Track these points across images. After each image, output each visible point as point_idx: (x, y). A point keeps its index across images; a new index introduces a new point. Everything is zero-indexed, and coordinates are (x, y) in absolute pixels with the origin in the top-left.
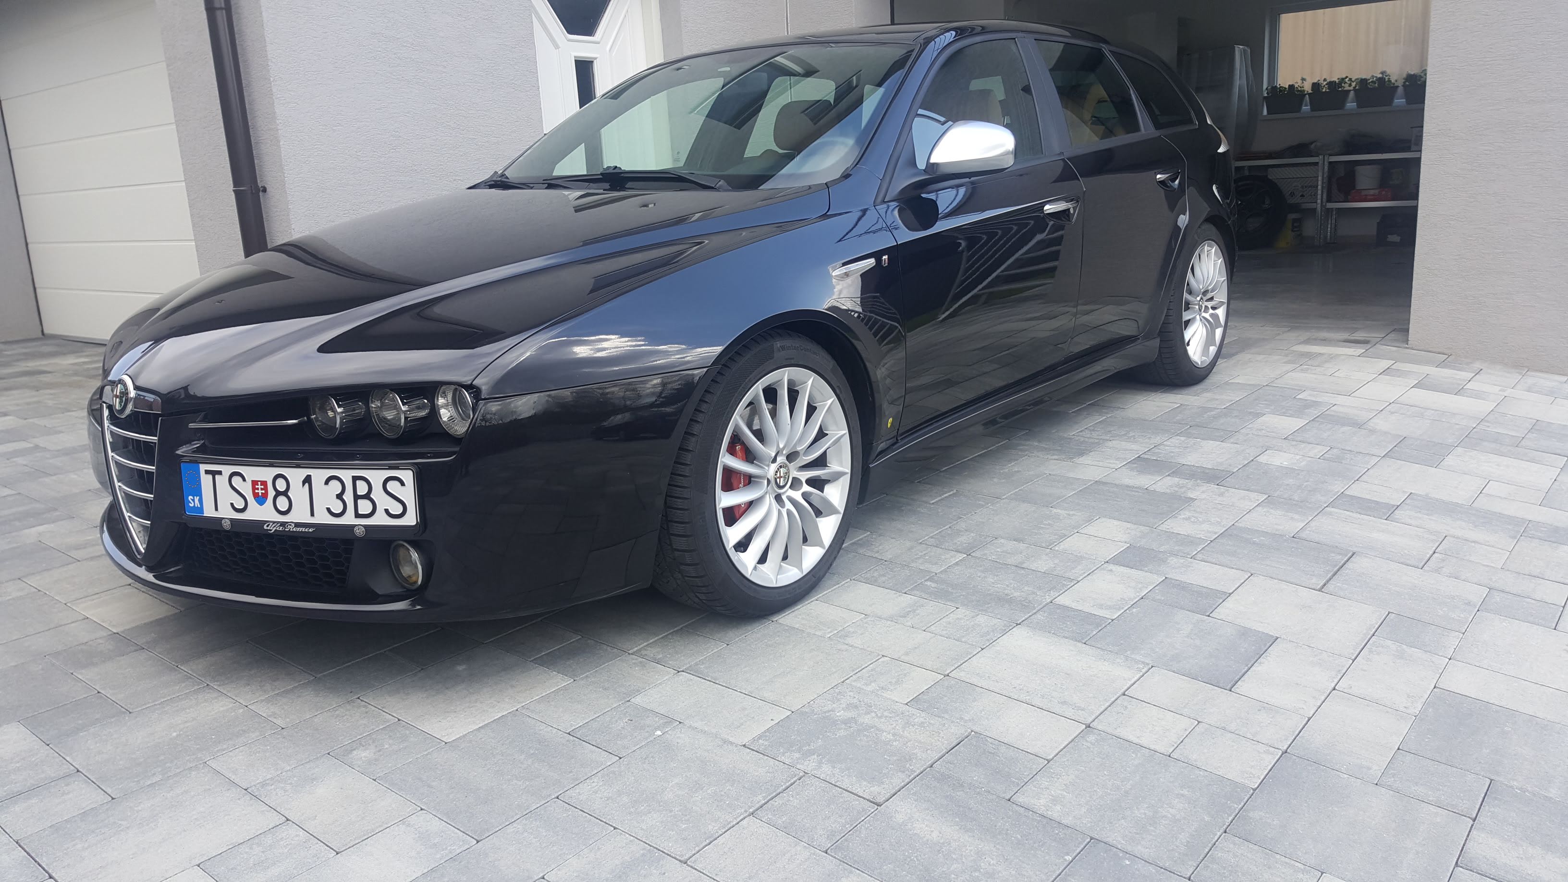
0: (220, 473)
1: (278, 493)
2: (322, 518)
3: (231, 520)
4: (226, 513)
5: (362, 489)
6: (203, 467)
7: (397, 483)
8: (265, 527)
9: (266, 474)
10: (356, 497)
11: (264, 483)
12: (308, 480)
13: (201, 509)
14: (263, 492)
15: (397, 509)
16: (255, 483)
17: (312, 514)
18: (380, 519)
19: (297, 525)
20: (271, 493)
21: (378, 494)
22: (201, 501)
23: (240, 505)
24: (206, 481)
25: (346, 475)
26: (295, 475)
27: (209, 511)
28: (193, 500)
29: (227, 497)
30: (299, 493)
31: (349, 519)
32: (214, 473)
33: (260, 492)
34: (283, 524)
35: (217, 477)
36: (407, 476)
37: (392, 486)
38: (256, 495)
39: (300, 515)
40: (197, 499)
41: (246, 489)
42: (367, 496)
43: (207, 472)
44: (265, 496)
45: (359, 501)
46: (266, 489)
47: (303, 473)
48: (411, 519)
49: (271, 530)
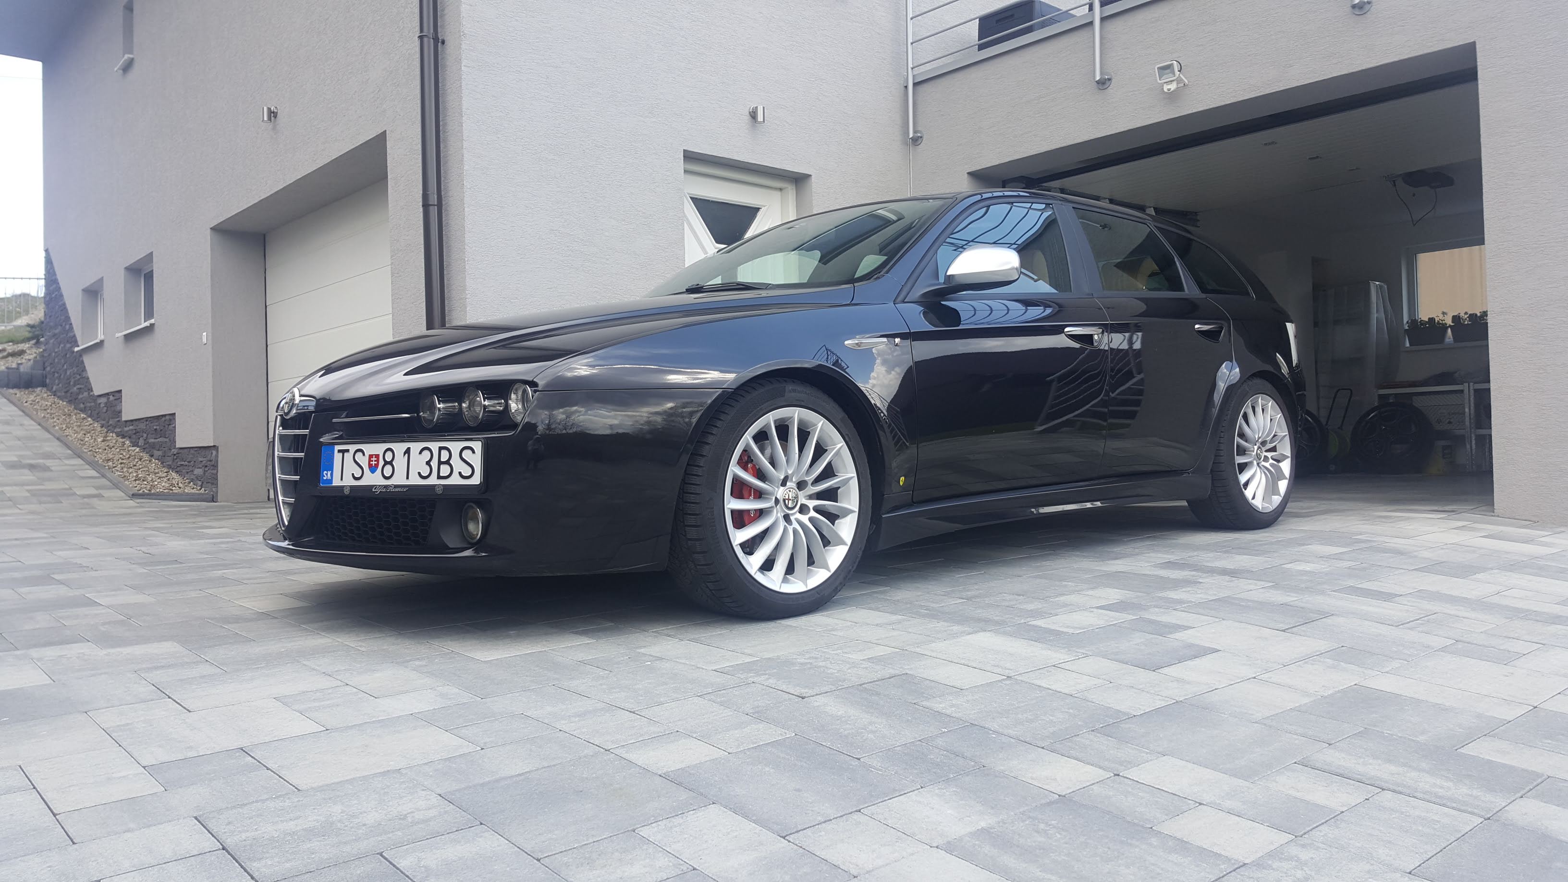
0: (348, 451)
1: (386, 463)
2: (415, 480)
3: (351, 486)
4: (349, 481)
5: (445, 456)
6: (337, 448)
7: (469, 452)
8: (373, 490)
9: (378, 448)
10: (440, 463)
11: (377, 456)
12: (408, 451)
13: (331, 481)
14: (376, 463)
15: (467, 471)
16: (371, 456)
17: (408, 478)
18: (455, 480)
19: (396, 486)
20: (381, 463)
21: (456, 461)
22: (332, 475)
23: (358, 474)
24: (338, 457)
25: (434, 446)
26: (399, 448)
27: (336, 482)
28: (327, 474)
29: (351, 469)
30: (400, 462)
31: (433, 480)
32: (343, 452)
33: (374, 463)
34: (386, 487)
35: (345, 454)
36: (477, 446)
37: (467, 454)
38: (370, 466)
39: (399, 479)
40: (329, 473)
41: (364, 461)
42: (448, 462)
43: (339, 451)
44: (377, 466)
45: (442, 466)
46: (378, 461)
47: (404, 446)
48: (476, 480)
49: (377, 492)
